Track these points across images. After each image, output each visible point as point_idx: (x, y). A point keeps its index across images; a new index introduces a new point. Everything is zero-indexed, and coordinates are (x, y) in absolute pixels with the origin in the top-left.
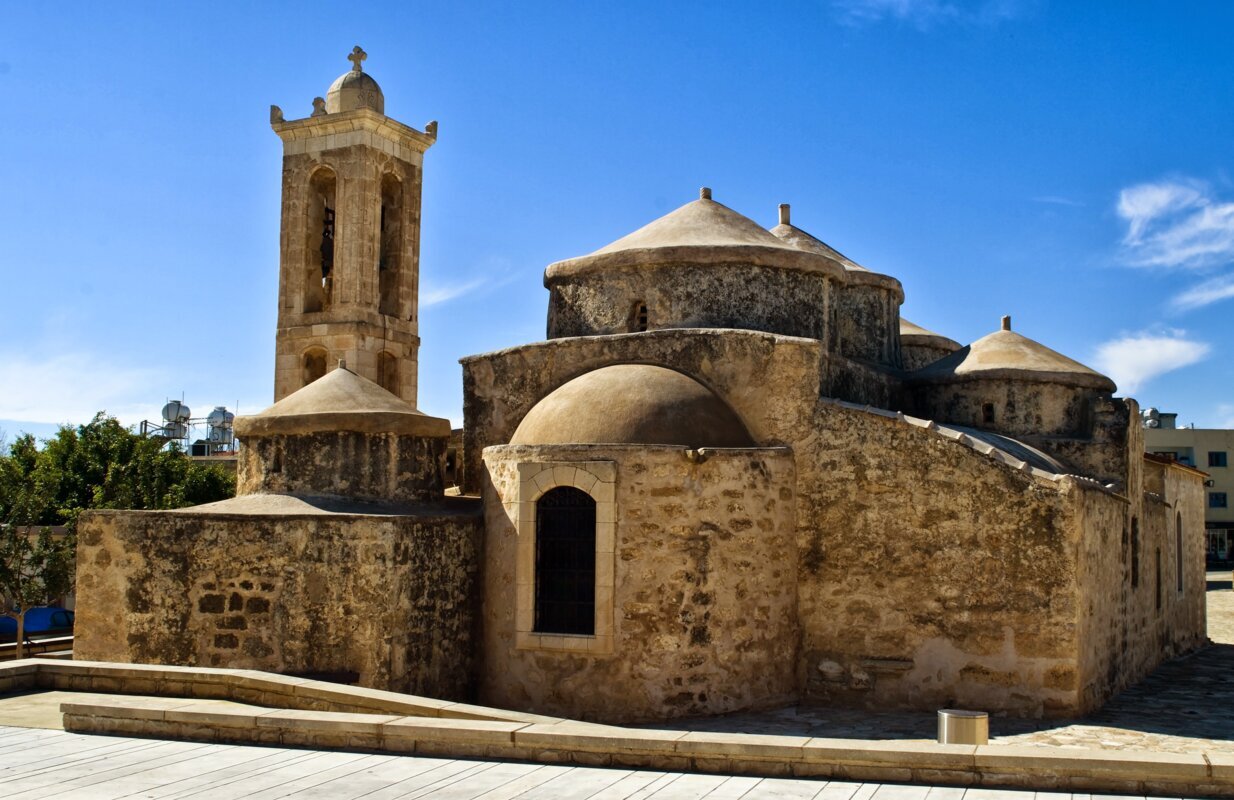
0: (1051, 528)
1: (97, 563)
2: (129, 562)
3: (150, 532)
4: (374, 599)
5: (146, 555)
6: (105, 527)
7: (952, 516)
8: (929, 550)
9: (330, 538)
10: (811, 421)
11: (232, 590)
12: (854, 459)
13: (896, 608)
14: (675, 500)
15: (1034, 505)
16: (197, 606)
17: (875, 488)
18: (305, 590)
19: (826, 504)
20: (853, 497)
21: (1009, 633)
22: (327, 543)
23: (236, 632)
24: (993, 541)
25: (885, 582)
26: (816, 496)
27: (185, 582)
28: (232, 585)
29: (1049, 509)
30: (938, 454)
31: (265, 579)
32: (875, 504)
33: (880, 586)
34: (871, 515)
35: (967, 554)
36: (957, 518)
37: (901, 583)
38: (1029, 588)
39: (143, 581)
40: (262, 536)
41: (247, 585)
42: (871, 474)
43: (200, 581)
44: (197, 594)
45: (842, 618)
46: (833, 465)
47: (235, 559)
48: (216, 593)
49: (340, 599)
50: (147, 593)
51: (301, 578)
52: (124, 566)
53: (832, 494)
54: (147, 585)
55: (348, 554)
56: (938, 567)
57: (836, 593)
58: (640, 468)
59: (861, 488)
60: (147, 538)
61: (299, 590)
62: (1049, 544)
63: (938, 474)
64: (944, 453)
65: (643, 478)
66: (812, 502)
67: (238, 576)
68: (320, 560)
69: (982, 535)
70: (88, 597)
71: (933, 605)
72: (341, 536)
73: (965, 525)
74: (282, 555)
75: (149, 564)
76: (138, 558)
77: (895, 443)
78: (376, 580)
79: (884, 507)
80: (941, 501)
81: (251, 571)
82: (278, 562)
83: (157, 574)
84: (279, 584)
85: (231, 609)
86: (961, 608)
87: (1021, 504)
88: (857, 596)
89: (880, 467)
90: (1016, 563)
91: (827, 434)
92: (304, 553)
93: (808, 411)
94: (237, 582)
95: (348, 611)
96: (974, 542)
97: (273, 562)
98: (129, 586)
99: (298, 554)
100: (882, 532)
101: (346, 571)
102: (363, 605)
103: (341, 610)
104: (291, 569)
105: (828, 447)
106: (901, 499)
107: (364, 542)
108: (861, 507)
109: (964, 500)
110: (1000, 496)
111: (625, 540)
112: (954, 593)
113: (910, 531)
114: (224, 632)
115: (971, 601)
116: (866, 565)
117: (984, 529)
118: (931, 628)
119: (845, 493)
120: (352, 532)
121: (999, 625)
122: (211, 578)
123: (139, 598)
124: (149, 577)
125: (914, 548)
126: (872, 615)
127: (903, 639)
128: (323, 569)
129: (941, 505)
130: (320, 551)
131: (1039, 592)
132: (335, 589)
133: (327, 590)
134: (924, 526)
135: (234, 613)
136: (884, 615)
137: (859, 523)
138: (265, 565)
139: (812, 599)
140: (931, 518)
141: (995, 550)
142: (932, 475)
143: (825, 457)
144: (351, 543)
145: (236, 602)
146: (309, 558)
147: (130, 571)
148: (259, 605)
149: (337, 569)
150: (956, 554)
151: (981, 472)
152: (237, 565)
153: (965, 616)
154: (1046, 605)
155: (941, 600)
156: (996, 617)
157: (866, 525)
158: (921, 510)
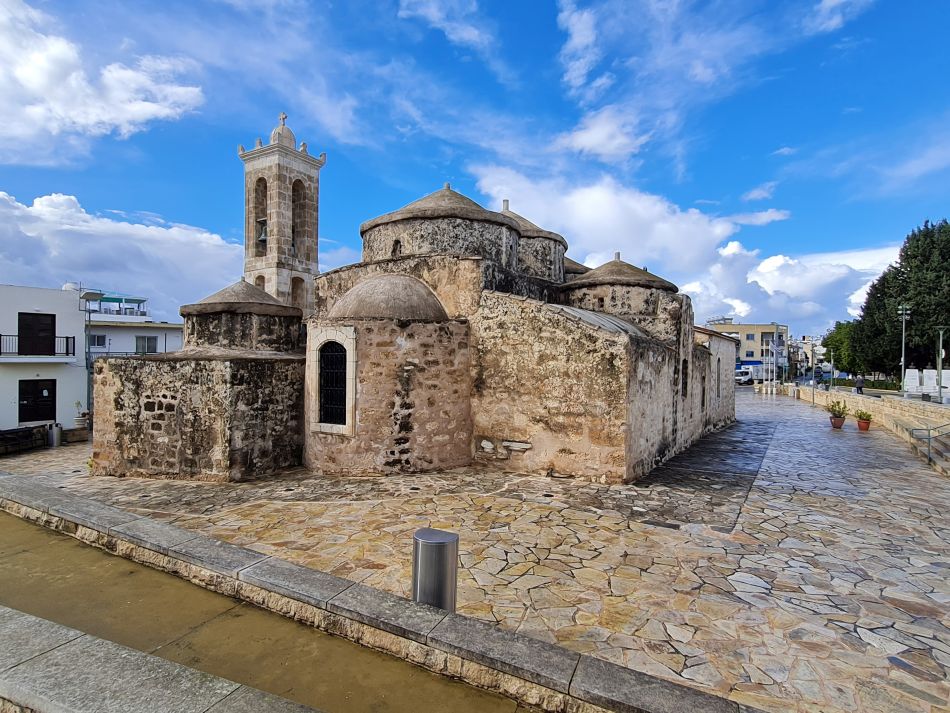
0: (613, 366)
1: (102, 384)
2: (114, 383)
4: (222, 405)
5: (121, 380)
7: (554, 358)
8: (541, 378)
10: (478, 303)
11: (158, 399)
12: (501, 325)
13: (523, 412)
14: (391, 349)
15: (603, 352)
16: (143, 407)
17: (511, 342)
18: (190, 400)
19: (486, 352)
20: (500, 348)
21: (586, 430)
22: (199, 374)
23: (160, 422)
24: (578, 374)
25: (516, 397)
26: (480, 347)
27: (138, 394)
28: (158, 396)
29: (612, 354)
30: (547, 321)
31: (172, 394)
32: (512, 351)
33: (514, 400)
34: (510, 358)
35: (562, 382)
36: (557, 360)
37: (525, 398)
38: (598, 403)
39: (120, 394)
40: (171, 370)
41: (165, 396)
42: (510, 333)
43: (144, 394)
44: (143, 401)
45: (493, 417)
46: (490, 329)
47: (160, 382)
48: (150, 400)
49: (205, 405)
50: (122, 400)
51: (188, 393)
52: (113, 386)
53: (489, 346)
54: (122, 396)
55: (209, 380)
56: (546, 389)
57: (490, 403)
58: (370, 330)
59: (504, 342)
61: (187, 399)
62: (610, 376)
63: (546, 333)
64: (550, 320)
65: (372, 336)
66: (479, 350)
67: (161, 391)
68: (197, 383)
69: (571, 370)
71: (543, 412)
72: (206, 370)
73: (560, 364)
74: (180, 380)
75: (123, 384)
76: (118, 382)
77: (523, 315)
78: (222, 394)
79: (516, 353)
80: (548, 349)
81: (167, 389)
82: (178, 384)
83: (126, 390)
84: (179, 396)
85: (158, 410)
86: (558, 414)
87: (595, 351)
89: (514, 329)
90: (591, 388)
91: (487, 311)
92: (190, 379)
93: (477, 298)
94: (160, 395)
95: (210, 412)
96: (566, 374)
97: (176, 384)
98: (115, 397)
99: (187, 380)
100: (515, 367)
102: (217, 408)
103: (206, 411)
104: (184, 388)
105: (487, 318)
106: (526, 349)
107: (216, 373)
108: (504, 353)
109: (562, 349)
110: (582, 346)
111: (361, 372)
112: (556, 404)
113: (530, 367)
114: (155, 421)
115: (565, 410)
116: (506, 387)
117: (573, 366)
118: (541, 425)
119: (495, 345)
120: (211, 367)
121: (580, 424)
122: (149, 393)
123: (119, 403)
124: (123, 392)
125: (533, 378)
126: (509, 417)
127: (526, 431)
128: (198, 388)
129: (548, 352)
130: (197, 378)
131: (604, 405)
132: (203, 399)
133: (200, 400)
134: (538, 364)
135: (160, 412)
136: (516, 418)
137: (503, 363)
138: (172, 385)
139: (478, 407)
140: (542, 359)
141: (579, 379)
142: (543, 334)
143: (486, 324)
144: (210, 374)
145: (160, 406)
146: (193, 382)
147: (115, 389)
148: (170, 408)
149: (205, 388)
150: (556, 381)
152: (160, 386)
153: (561, 419)
154: (608, 413)
155: (547, 409)
156: (578, 420)
157: (507, 363)
158: (537, 355)
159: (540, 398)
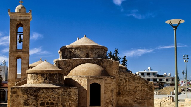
0: (151, 88)
1: (16, 97)
2: (24, 97)
3: (28, 91)
4: (74, 101)
5: (28, 95)
6: (17, 90)
7: (138, 87)
8: (135, 92)
9: (66, 91)
10: (118, 73)
11: (47, 101)
12: (125, 79)
13: (131, 100)
14: (110, 85)
15: (149, 85)
16: (39, 104)
17: (128, 83)
18: (61, 101)
19: (121, 85)
20: (125, 84)
21: (146, 103)
22: (65, 92)
24: (144, 90)
26: (119, 84)
27: (37, 100)
28: (47, 100)
29: (151, 86)
31: (54, 99)
32: (128, 85)
33: (129, 97)
34: (127, 87)
37: (132, 96)
38: (148, 96)
39: (27, 100)
40: (53, 91)
41: (50, 100)
42: (127, 81)
43: (40, 100)
44: (39, 102)
45: (123, 102)
46: (122, 80)
47: (47, 95)
48: (43, 102)
49: (68, 102)
50: (28, 102)
51: (60, 98)
52: (22, 98)
53: (122, 84)
54: (28, 101)
55: (69, 94)
56: (137, 94)
57: (122, 98)
58: (106, 80)
59: (126, 83)
60: (28, 92)
61: (60, 100)
62: (151, 91)
63: (137, 81)
64: (137, 78)
65: (106, 81)
66: (119, 85)
67: (48, 98)
68: (64, 95)
69: (142, 90)
70: (14, 104)
71: (136, 99)
72: (68, 91)
73: (140, 88)
74: (57, 94)
75: (28, 97)
76: (26, 96)
78: (75, 98)
79: (129, 86)
80: (137, 85)
81: (51, 97)
82: (56, 96)
83: (30, 99)
84: (56, 100)
85: (46, 105)
86: (140, 100)
87: (147, 85)
88: (126, 98)
89: (128, 80)
90: (147, 93)
91: (121, 75)
92: (61, 94)
94: (48, 100)
95: (70, 104)
96: (141, 91)
97: (55, 96)
98: (24, 101)
99: (60, 94)
100: (129, 89)
101: (69, 97)
102: (72, 103)
103: (68, 104)
104: (59, 97)
105: (121, 77)
106: (132, 85)
107: (72, 92)
108: (126, 86)
109: (140, 85)
110: (145, 84)
111: (105, 91)
112: (139, 97)
113: (133, 89)
115: (141, 98)
116: (127, 94)
117: (143, 89)
118: (136, 102)
119: (123, 84)
120: (70, 90)
121: (145, 101)
122: (42, 99)
123: (26, 103)
124: (28, 99)
125: (133, 92)
126: (128, 101)
127: (132, 104)
128: (65, 97)
129: (137, 86)
130: (64, 94)
131: (150, 97)
132: (67, 100)
133: (66, 100)
134: (135, 88)
135: (47, 105)
136: (129, 101)
137: (126, 88)
138: (53, 96)
139: (119, 99)
140: (136, 87)
141: (144, 92)
142: (136, 81)
143: (120, 78)
144: (70, 92)
145: (48, 103)
146: (62, 95)
147: (24, 98)
148: (52, 104)
149: (67, 97)
150: (139, 92)
151: (143, 81)
152: (48, 97)
153: (140, 101)
154: (151, 99)
155: (137, 99)
156: (144, 101)
157: (127, 88)
158: (134, 86)
159: (135, 96)
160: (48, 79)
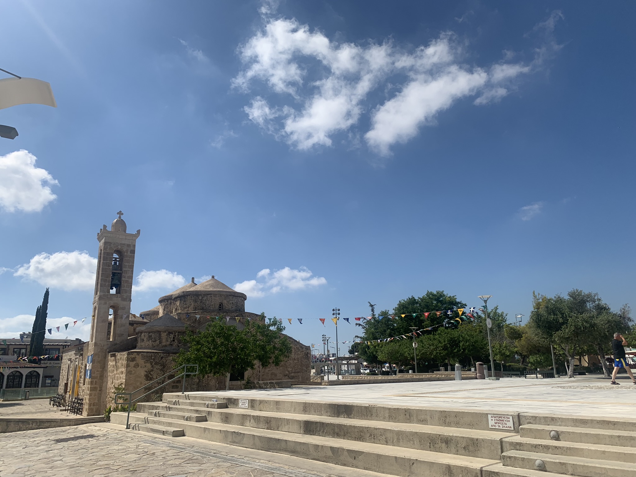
1: (134, 367)
2: (145, 366)
3: (152, 358)
5: (151, 364)
6: (137, 356)
13: (280, 373)
16: (167, 378)
27: (163, 371)
29: (307, 352)
33: (277, 369)
35: (293, 362)
37: (281, 368)
38: (304, 368)
39: (151, 372)
45: (270, 376)
48: (172, 374)
50: (152, 375)
52: (143, 368)
54: (152, 373)
56: (288, 364)
57: (269, 371)
62: (307, 359)
70: (130, 377)
71: (287, 372)
73: (293, 356)
75: (152, 367)
76: (149, 365)
83: (155, 369)
87: (303, 351)
88: (273, 371)
90: (302, 363)
95: (208, 377)
96: (295, 359)
98: (146, 373)
109: (293, 351)
110: (299, 350)
112: (291, 370)
114: (175, 384)
115: (293, 371)
118: (287, 377)
121: (299, 376)
123: (149, 377)
124: (152, 370)
131: (306, 369)
135: (178, 379)
139: (264, 372)
147: (146, 369)
151: (296, 345)
153: (293, 374)
155: (289, 371)
156: (298, 374)
159: (287, 368)
160: (176, 341)
